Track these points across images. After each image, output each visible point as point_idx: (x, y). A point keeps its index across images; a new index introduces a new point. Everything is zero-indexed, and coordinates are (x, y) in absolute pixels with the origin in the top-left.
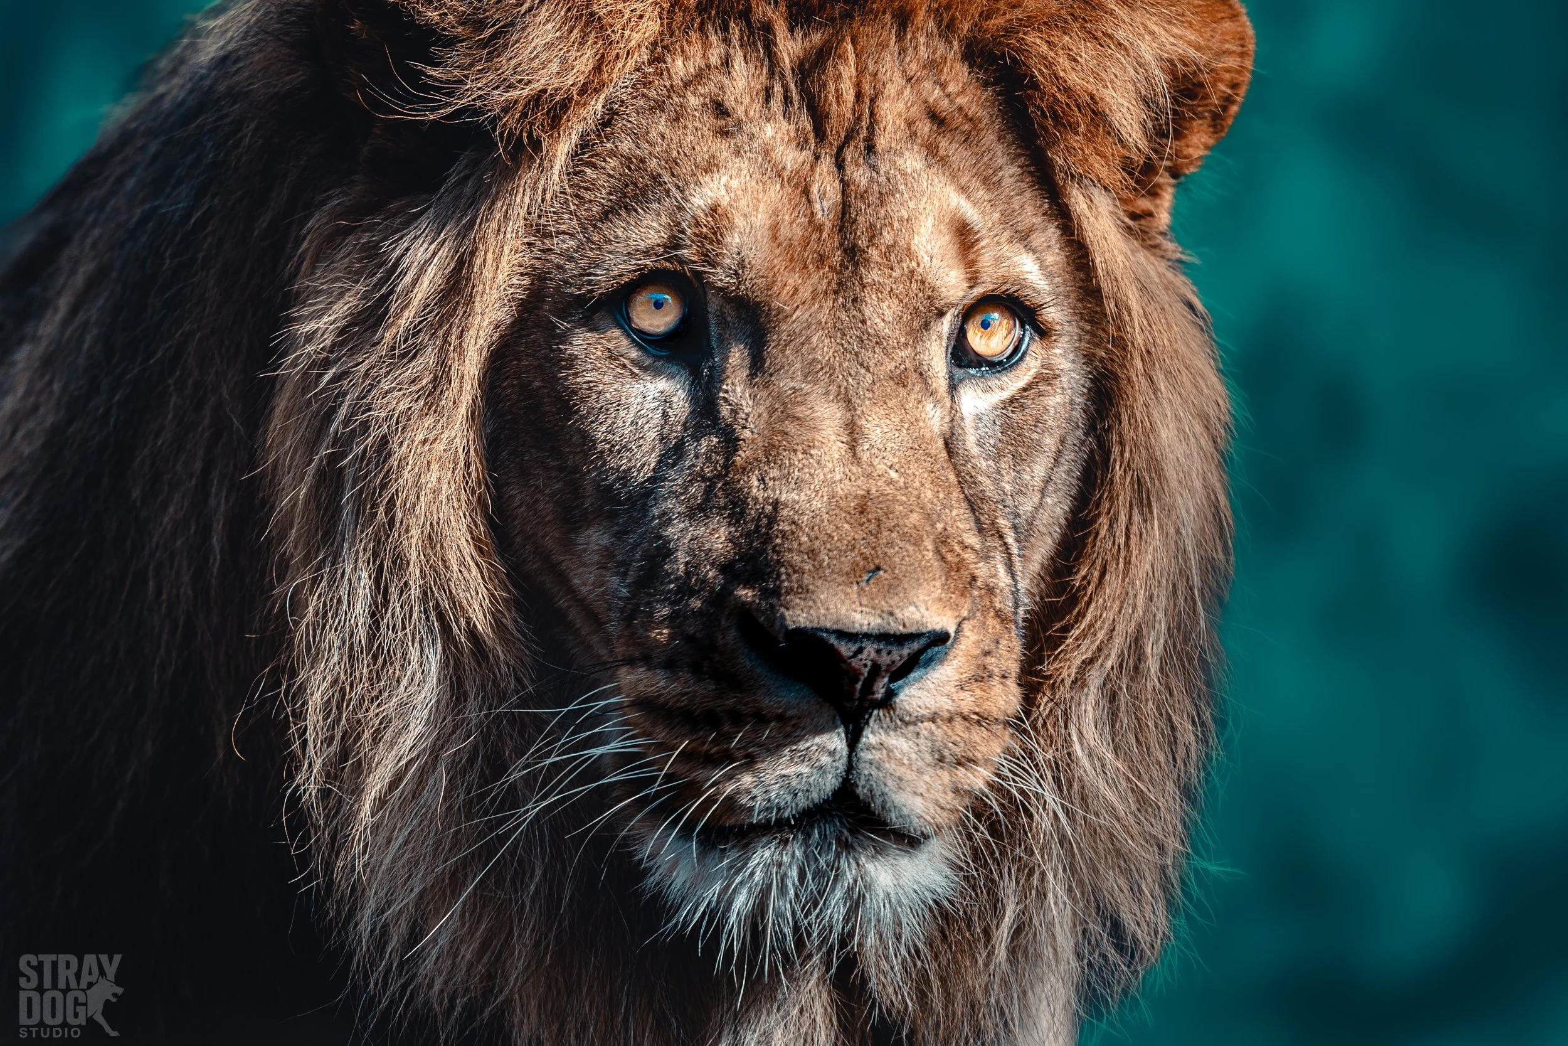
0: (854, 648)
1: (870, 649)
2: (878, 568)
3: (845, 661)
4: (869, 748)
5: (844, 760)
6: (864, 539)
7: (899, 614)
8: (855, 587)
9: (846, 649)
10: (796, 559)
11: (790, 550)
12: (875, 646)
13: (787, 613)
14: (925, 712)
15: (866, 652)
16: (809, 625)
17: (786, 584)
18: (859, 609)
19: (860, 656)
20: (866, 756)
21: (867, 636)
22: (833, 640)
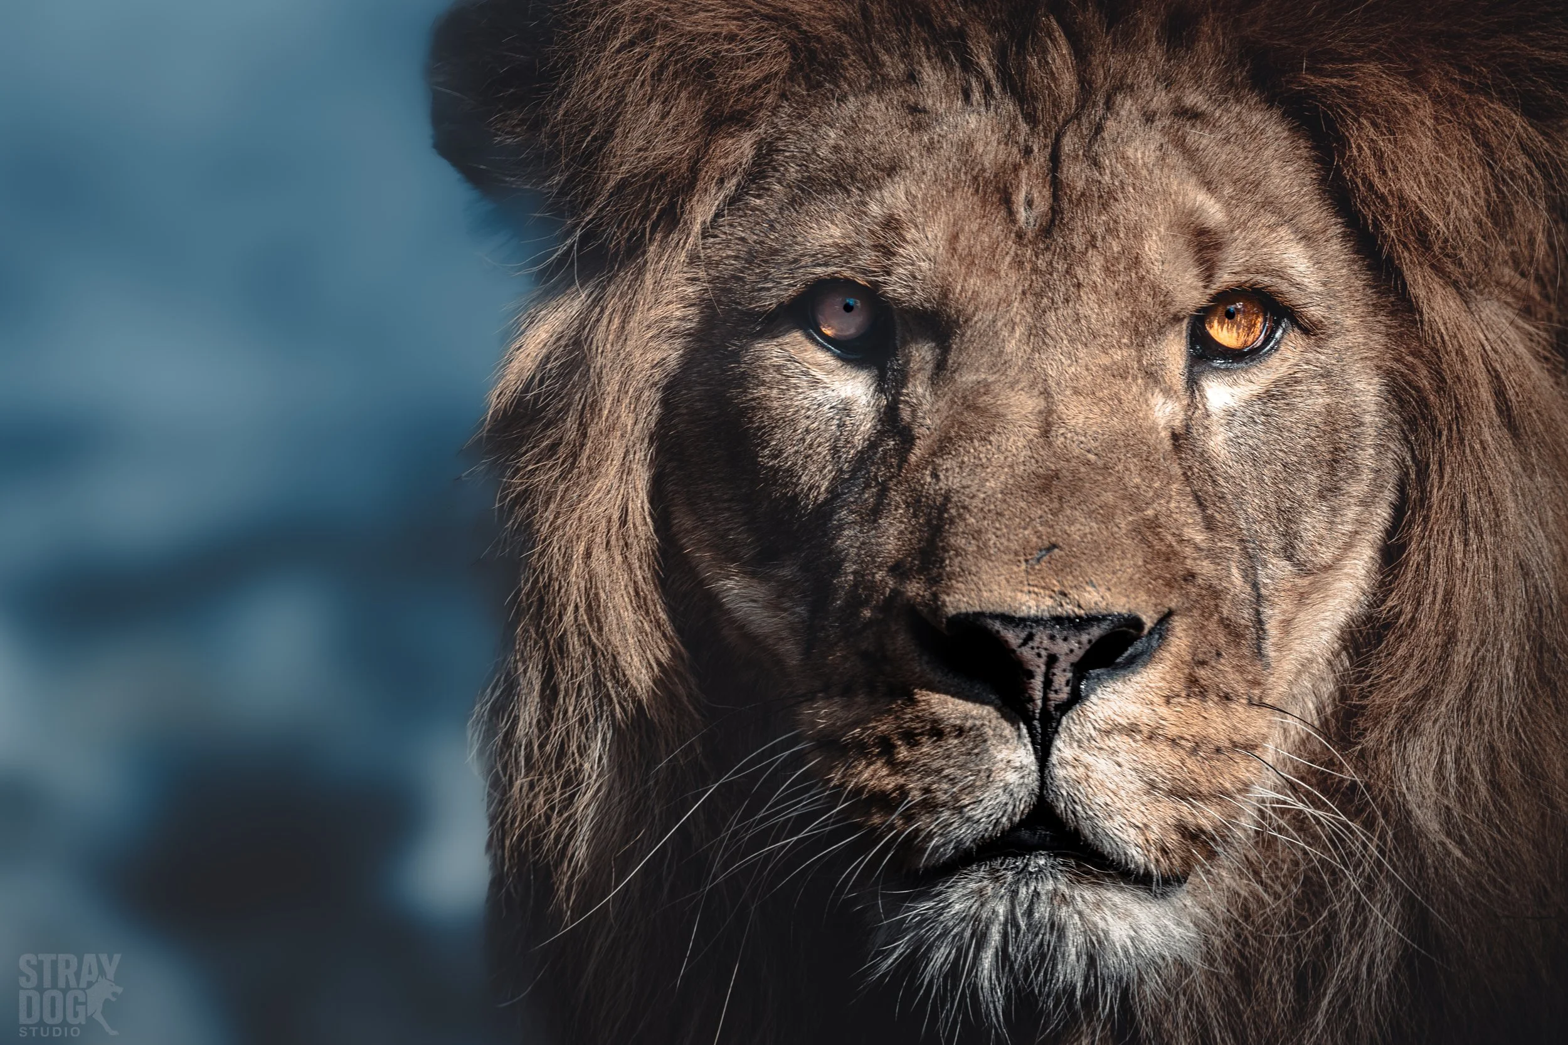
0: (1023, 635)
1: (1041, 637)
2: (1054, 546)
3: (1014, 651)
4: (1063, 763)
5: (1035, 775)
6: (1041, 517)
7: (1074, 594)
8: (1023, 566)
9: (1012, 637)
10: (962, 542)
11: (956, 534)
12: (1048, 632)
13: (947, 599)
14: (1124, 722)
15: (1037, 639)
16: (970, 610)
17: (948, 569)
18: (1026, 589)
19: (1031, 644)
20: (1060, 772)
21: (1038, 621)
22: (997, 625)
